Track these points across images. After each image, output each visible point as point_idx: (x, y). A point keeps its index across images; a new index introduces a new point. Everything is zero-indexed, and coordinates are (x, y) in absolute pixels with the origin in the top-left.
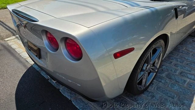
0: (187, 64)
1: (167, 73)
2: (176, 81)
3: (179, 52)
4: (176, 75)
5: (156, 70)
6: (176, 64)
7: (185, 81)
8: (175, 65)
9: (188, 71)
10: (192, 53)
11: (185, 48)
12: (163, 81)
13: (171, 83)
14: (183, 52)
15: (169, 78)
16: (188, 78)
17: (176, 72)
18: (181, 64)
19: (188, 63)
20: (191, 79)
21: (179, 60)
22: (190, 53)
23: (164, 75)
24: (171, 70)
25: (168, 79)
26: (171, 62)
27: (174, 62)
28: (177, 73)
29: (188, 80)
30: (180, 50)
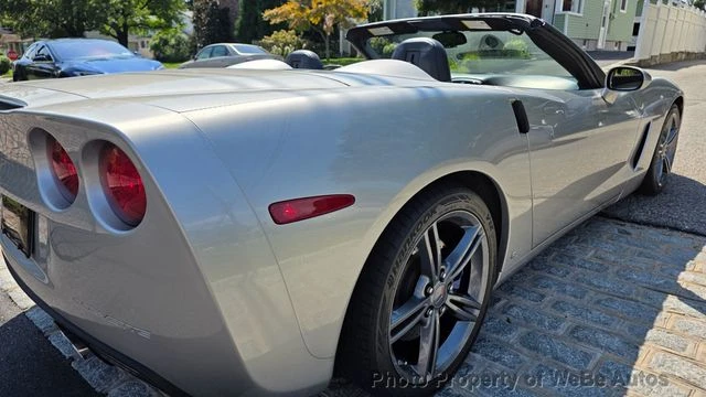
0: (599, 302)
1: (524, 330)
2: (557, 358)
3: (573, 265)
4: (556, 336)
5: (477, 313)
6: (558, 303)
7: (587, 357)
8: (556, 305)
9: (598, 321)
10: (616, 268)
11: (593, 252)
12: (506, 358)
13: (537, 363)
14: (587, 266)
15: (530, 348)
16: (598, 345)
17: (556, 328)
18: (577, 302)
19: (600, 297)
20: (608, 348)
21: (568, 288)
22: (607, 268)
23: (513, 338)
24: (541, 322)
25: (525, 350)
26: (543, 296)
27: (552, 294)
28: (560, 332)
29: (599, 354)
30: (574, 258)
